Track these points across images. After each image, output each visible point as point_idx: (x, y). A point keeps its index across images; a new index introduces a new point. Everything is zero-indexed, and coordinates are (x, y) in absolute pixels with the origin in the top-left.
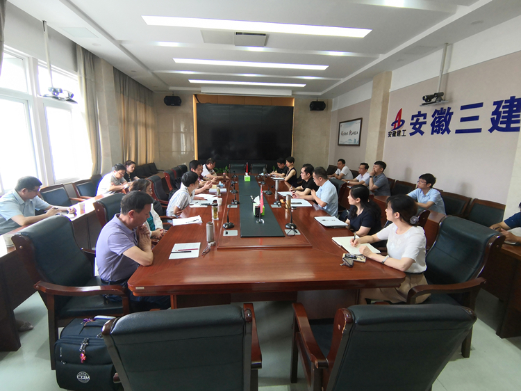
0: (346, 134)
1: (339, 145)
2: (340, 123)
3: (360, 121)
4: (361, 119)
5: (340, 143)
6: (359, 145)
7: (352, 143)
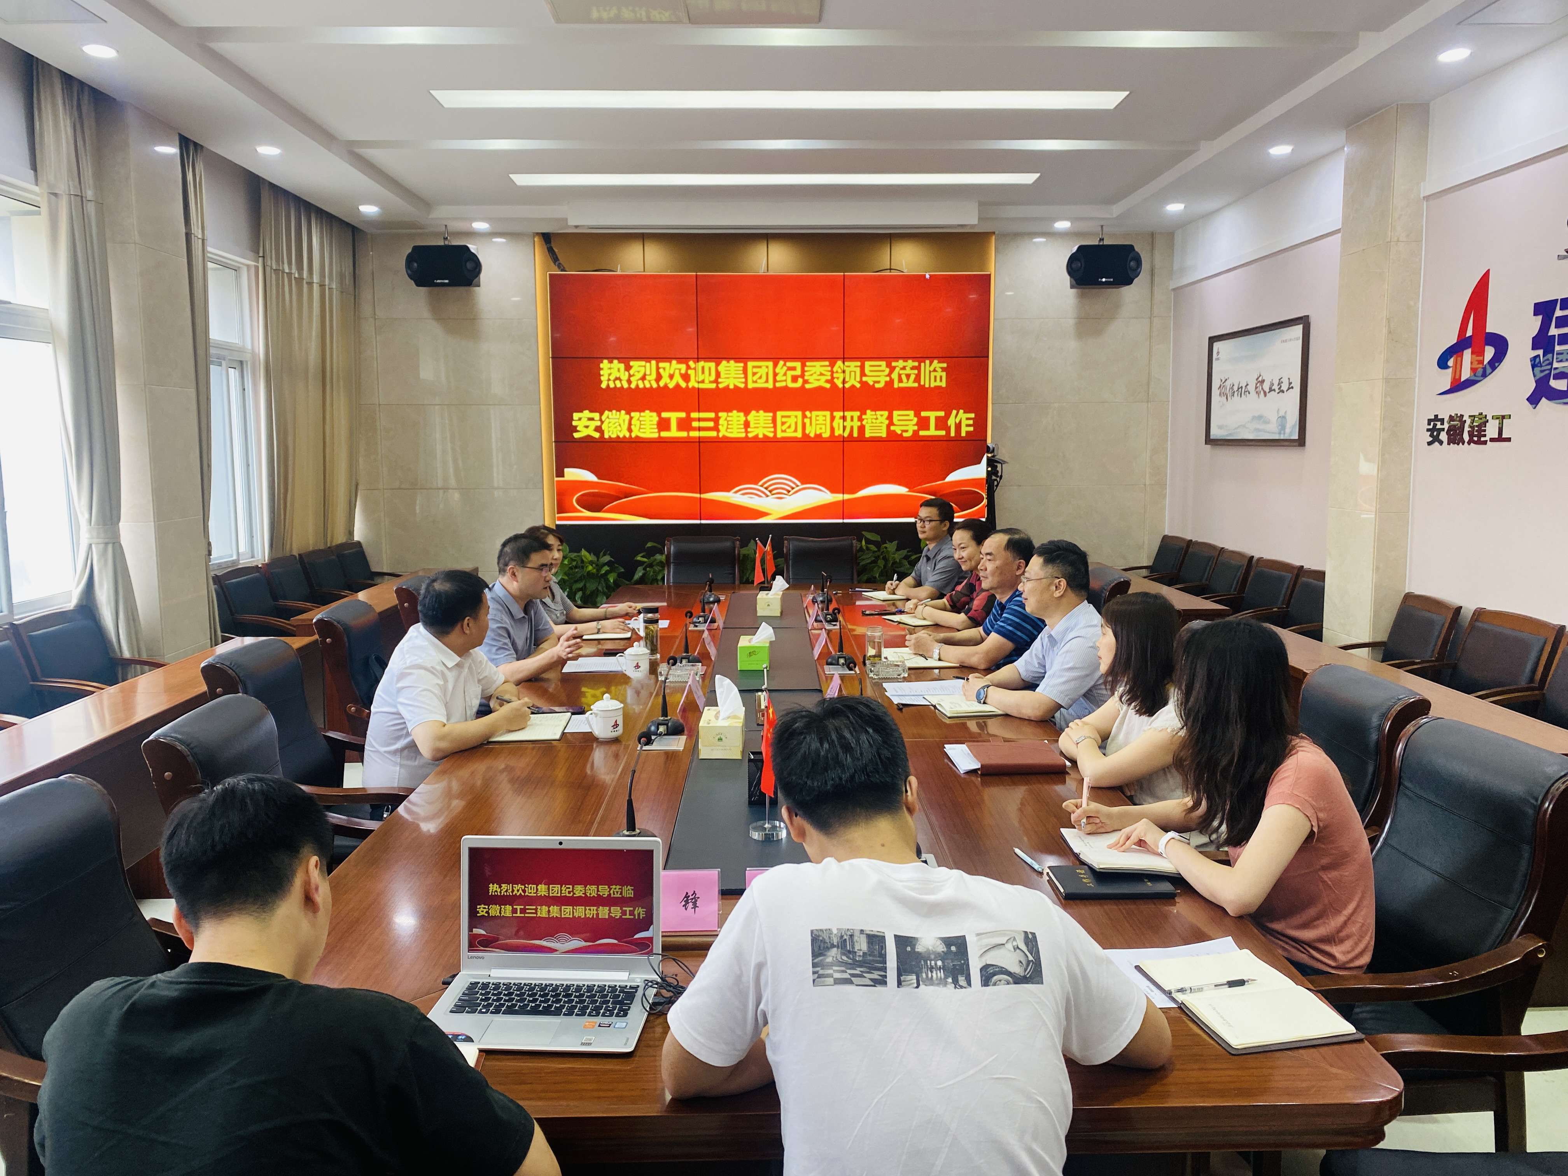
0: (1242, 391)
1: (1209, 440)
2: (1212, 340)
3: (1298, 330)
4: (1304, 321)
5: (1215, 433)
6: (1301, 441)
7: (1271, 432)
